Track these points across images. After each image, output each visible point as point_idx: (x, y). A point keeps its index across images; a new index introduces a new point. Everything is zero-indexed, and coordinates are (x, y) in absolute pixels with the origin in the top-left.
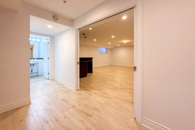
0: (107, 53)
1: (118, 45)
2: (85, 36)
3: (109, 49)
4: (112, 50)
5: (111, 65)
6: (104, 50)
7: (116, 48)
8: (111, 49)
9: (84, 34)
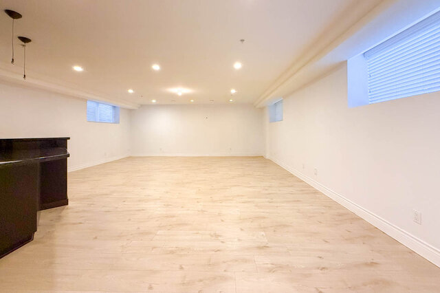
0: (117, 122)
1: (154, 101)
2: (20, 26)
3: (124, 109)
4: (133, 113)
5: (130, 158)
6: (106, 111)
7: (145, 107)
8: (130, 112)
9: (13, 14)
